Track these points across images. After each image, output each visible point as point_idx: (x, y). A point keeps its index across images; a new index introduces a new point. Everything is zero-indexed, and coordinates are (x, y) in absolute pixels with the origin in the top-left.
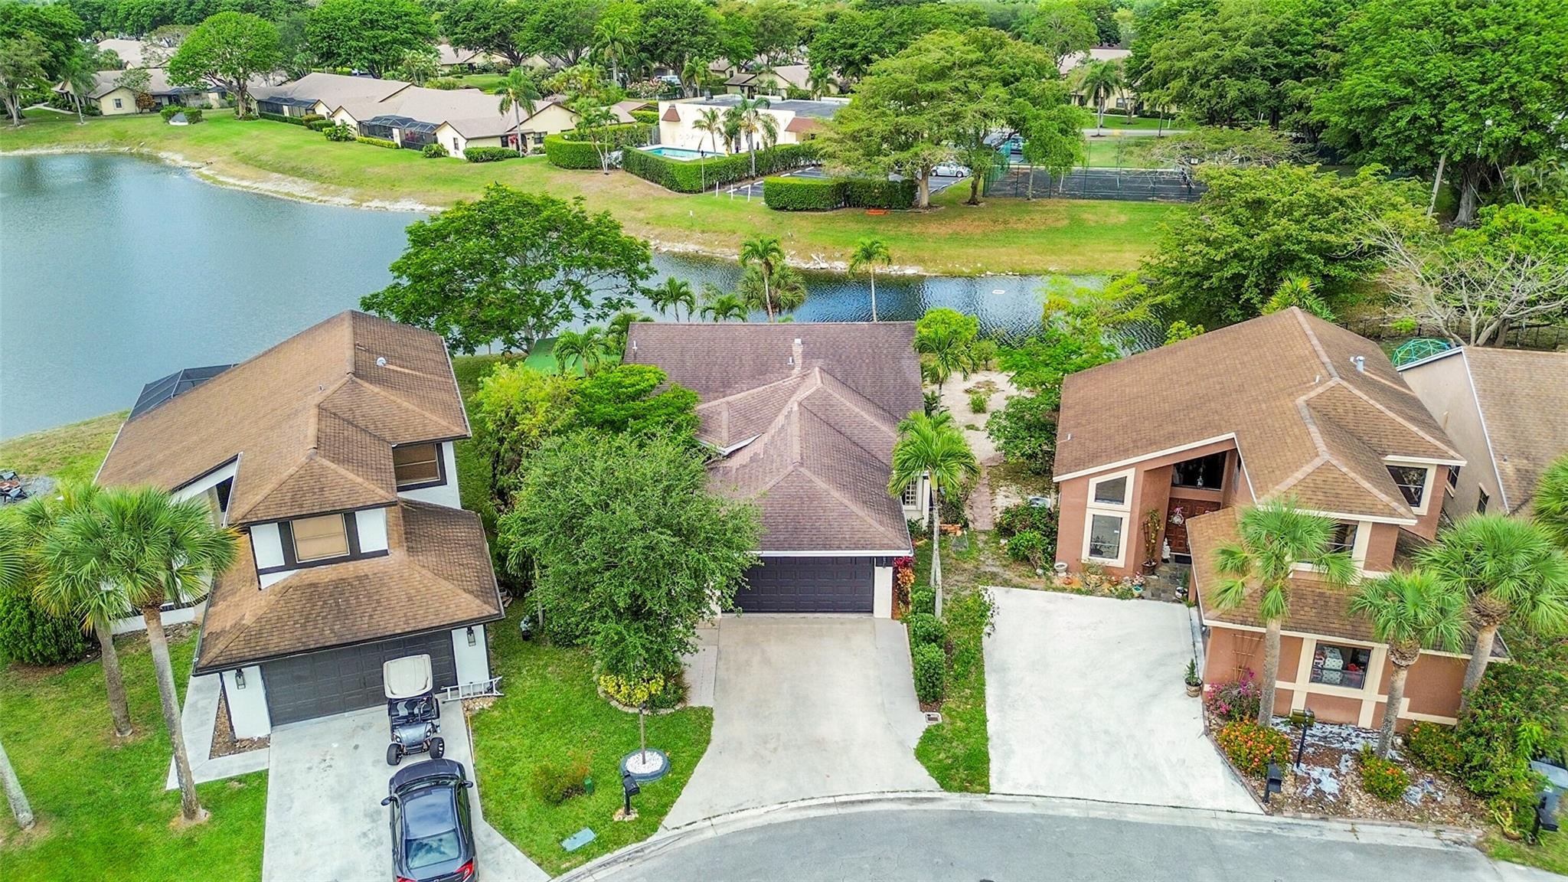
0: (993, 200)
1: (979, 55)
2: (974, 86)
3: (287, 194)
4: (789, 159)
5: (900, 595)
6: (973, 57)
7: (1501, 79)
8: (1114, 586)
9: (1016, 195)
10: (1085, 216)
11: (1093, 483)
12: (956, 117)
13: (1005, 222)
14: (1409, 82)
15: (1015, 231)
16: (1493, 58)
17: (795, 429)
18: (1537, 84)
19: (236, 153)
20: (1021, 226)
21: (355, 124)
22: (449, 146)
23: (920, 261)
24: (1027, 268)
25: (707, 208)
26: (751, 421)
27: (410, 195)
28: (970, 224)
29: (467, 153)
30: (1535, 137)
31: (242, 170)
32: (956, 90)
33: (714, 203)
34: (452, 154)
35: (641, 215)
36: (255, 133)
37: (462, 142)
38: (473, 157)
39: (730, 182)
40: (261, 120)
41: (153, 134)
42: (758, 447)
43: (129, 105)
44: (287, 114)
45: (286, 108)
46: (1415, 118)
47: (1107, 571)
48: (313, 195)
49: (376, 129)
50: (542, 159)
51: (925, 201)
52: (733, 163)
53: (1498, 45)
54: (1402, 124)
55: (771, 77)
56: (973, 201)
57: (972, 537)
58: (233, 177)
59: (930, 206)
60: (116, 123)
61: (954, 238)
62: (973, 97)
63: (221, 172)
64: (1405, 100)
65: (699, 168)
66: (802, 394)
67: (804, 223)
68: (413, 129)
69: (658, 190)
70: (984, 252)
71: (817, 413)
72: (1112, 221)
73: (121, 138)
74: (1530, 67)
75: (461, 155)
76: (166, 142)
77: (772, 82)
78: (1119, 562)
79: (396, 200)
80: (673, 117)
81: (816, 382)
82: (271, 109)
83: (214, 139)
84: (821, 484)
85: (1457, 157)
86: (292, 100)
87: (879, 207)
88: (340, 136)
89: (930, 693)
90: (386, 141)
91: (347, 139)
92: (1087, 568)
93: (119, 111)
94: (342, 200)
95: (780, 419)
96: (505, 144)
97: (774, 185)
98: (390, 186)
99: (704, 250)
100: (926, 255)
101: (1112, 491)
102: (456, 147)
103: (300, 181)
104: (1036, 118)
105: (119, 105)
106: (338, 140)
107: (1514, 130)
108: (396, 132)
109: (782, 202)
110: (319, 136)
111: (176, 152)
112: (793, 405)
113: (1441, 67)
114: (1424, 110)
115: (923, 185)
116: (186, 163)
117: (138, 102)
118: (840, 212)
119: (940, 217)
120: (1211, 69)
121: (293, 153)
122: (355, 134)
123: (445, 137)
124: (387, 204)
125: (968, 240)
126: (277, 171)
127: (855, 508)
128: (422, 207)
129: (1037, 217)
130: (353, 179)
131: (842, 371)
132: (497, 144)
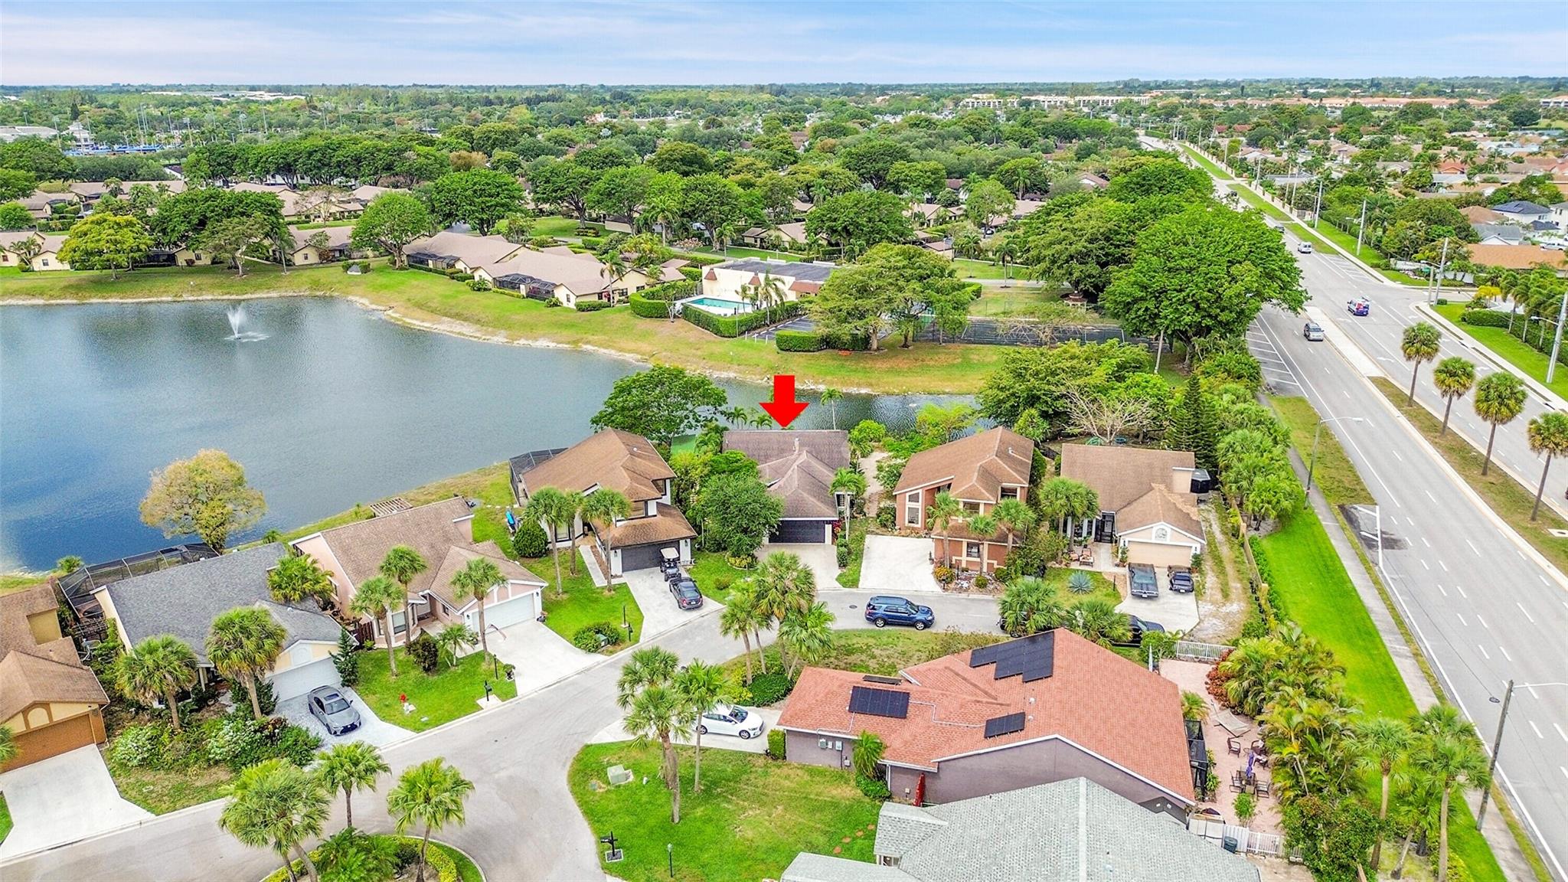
0: (918, 344)
1: (905, 262)
2: (901, 283)
3: (459, 333)
4: (792, 312)
5: (834, 535)
6: (900, 264)
7: (1188, 290)
8: (915, 533)
9: (933, 340)
10: (972, 356)
11: (907, 495)
12: (890, 300)
13: (923, 361)
14: (1144, 288)
15: (928, 366)
16: (1185, 276)
17: (795, 476)
18: (1206, 294)
19: (409, 300)
20: (932, 363)
21: (490, 279)
22: (563, 299)
23: (871, 385)
24: (933, 390)
25: (740, 349)
26: (779, 472)
27: (544, 336)
28: (902, 362)
29: (577, 305)
30: (1208, 322)
31: (419, 313)
32: (891, 284)
33: (744, 345)
34: (565, 304)
35: (699, 353)
36: (415, 283)
37: (573, 298)
38: (581, 308)
39: (754, 329)
40: (412, 270)
41: (340, 282)
42: (781, 483)
43: (313, 258)
44: (431, 266)
45: (430, 262)
46: (1147, 309)
47: (913, 528)
48: (478, 335)
49: (508, 284)
50: (627, 308)
51: (875, 346)
52: (756, 317)
53: (1190, 270)
54: (1140, 313)
55: (778, 233)
56: (905, 346)
57: (867, 519)
58: (417, 319)
59: (878, 349)
60: (308, 272)
61: (890, 371)
62: (901, 290)
63: (405, 316)
64: (1142, 299)
65: (735, 323)
66: (797, 463)
67: (801, 360)
68: (534, 285)
69: (708, 335)
70: (908, 380)
71: (805, 470)
72: (987, 360)
73: (316, 284)
74: (1201, 285)
75: (572, 305)
76: (350, 289)
77: (778, 237)
78: (919, 526)
79: (536, 339)
80: (712, 277)
81: (804, 457)
82: (419, 262)
83: (386, 287)
84: (805, 495)
85: (1170, 332)
86: (435, 256)
87: (847, 349)
88: (480, 288)
89: (843, 563)
90: (515, 294)
91: (485, 290)
92: (908, 528)
93: (306, 262)
94: (499, 339)
95: (790, 472)
96: (600, 298)
97: (782, 336)
98: (530, 328)
99: (740, 377)
100: (873, 381)
101: (914, 498)
102: (568, 300)
103: (466, 324)
104: (939, 301)
105: (306, 258)
106: (479, 290)
107: (1197, 318)
108: (522, 287)
109: (787, 346)
110: (462, 286)
111: (362, 297)
112: (795, 466)
113: (1160, 280)
114: (1151, 305)
115: (873, 337)
116: (374, 307)
117: (320, 256)
118: (823, 352)
119: (885, 357)
120: (1064, 257)
121: (453, 302)
122: (490, 286)
123: (560, 294)
124: (530, 342)
125: (898, 373)
126: (445, 315)
127: (819, 504)
128: (554, 344)
129: (943, 357)
130: (500, 323)
131: (815, 452)
132: (595, 298)
